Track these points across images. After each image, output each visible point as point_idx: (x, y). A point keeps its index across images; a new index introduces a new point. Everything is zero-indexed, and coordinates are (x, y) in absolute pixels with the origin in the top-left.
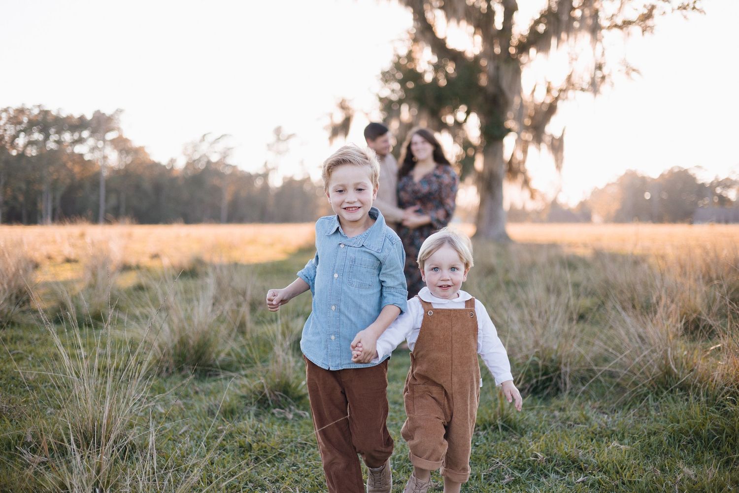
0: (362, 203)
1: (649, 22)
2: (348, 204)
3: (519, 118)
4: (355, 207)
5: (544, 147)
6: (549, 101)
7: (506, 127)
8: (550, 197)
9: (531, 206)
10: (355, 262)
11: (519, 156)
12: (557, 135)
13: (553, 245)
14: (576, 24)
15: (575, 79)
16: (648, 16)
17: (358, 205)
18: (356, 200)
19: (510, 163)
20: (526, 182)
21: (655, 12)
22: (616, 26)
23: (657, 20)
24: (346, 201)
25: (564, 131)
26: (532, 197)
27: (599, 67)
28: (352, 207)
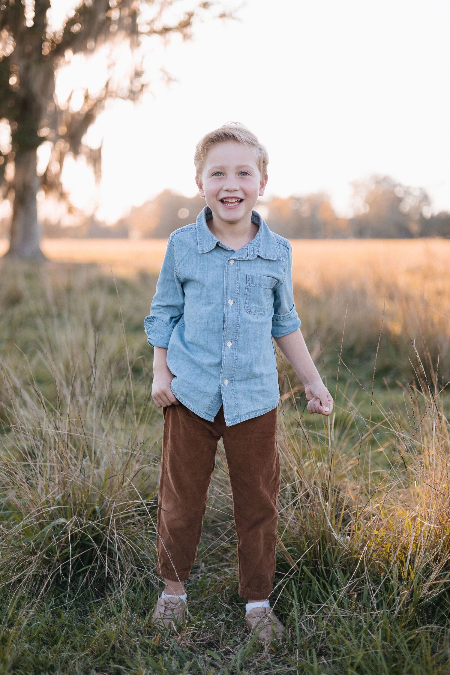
0: (245, 194)
1: (188, 30)
2: (227, 192)
3: (54, 126)
4: (236, 198)
5: (82, 159)
6: (86, 109)
7: (39, 135)
8: (88, 212)
9: (68, 221)
10: (252, 281)
11: (55, 168)
12: (95, 146)
13: (92, 265)
14: (114, 28)
15: (113, 86)
16: (186, 24)
17: (240, 195)
18: (238, 188)
19: (45, 175)
20: (62, 196)
21: (193, 20)
22: (155, 32)
23: (194, 29)
24: (224, 188)
25: (102, 142)
26: (70, 210)
27: (138, 74)
28: (232, 198)
